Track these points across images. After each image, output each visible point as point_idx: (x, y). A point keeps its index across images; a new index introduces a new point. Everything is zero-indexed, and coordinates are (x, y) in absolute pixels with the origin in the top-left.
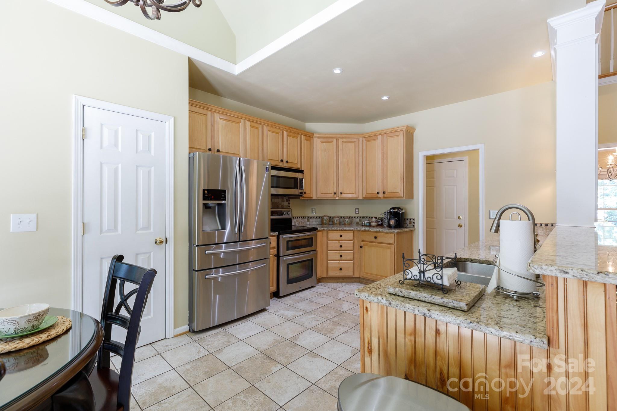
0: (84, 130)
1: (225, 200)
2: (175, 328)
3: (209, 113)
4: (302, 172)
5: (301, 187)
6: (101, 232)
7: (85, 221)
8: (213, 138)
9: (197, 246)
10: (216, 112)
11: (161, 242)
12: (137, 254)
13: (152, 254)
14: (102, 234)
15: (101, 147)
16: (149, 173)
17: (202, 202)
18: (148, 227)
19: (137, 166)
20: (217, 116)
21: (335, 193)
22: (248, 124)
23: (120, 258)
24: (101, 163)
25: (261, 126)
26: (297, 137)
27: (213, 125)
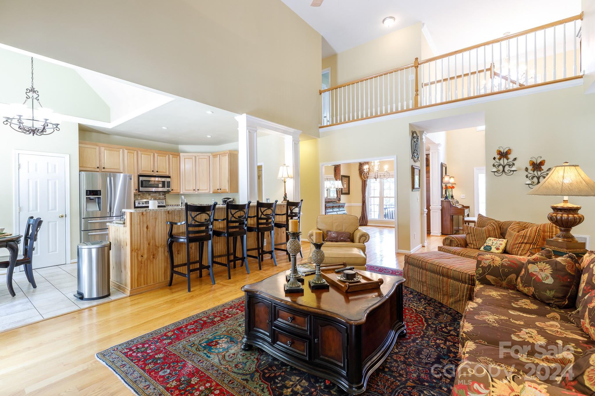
0: (19, 165)
1: (101, 195)
2: (71, 259)
3: (98, 147)
4: (169, 177)
5: (169, 186)
6: (29, 211)
7: (20, 206)
8: (100, 161)
9: (83, 218)
10: (103, 147)
11: (62, 216)
12: (48, 222)
13: (57, 222)
14: (29, 212)
15: (28, 172)
16: (55, 183)
17: (85, 197)
18: (55, 209)
19: (48, 180)
20: (103, 149)
21: (194, 190)
22: (126, 151)
23: (32, 218)
24: (28, 180)
25: (136, 152)
26: (166, 157)
27: (100, 154)
